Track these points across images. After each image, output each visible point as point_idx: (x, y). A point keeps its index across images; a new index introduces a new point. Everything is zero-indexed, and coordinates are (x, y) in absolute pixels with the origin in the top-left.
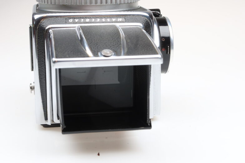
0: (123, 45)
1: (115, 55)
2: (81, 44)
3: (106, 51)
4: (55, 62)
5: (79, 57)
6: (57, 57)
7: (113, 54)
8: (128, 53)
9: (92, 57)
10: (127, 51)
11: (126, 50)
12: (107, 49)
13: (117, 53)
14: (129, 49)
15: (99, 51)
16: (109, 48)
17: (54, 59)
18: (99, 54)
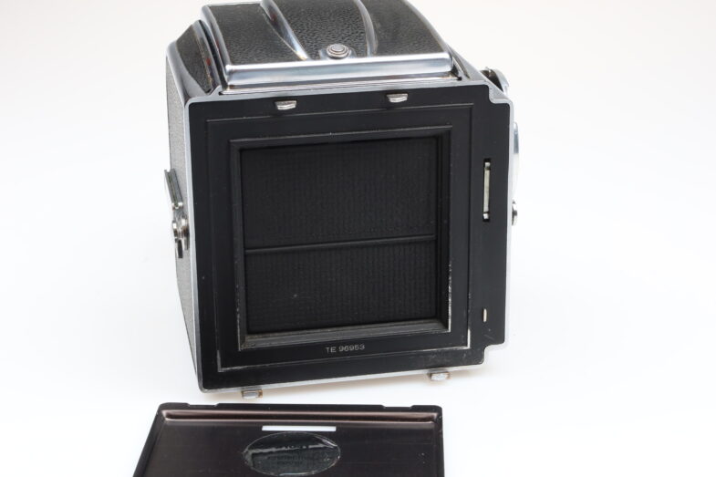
0: (369, 36)
1: (353, 55)
2: (280, 33)
3: (337, 48)
4: (231, 73)
5: (280, 61)
6: (234, 63)
7: (350, 52)
8: (381, 51)
9: (306, 60)
10: (378, 47)
11: (375, 45)
12: (337, 43)
13: (359, 52)
14: (380, 41)
15: (321, 48)
16: (339, 42)
17: (229, 67)
18: (321, 53)
